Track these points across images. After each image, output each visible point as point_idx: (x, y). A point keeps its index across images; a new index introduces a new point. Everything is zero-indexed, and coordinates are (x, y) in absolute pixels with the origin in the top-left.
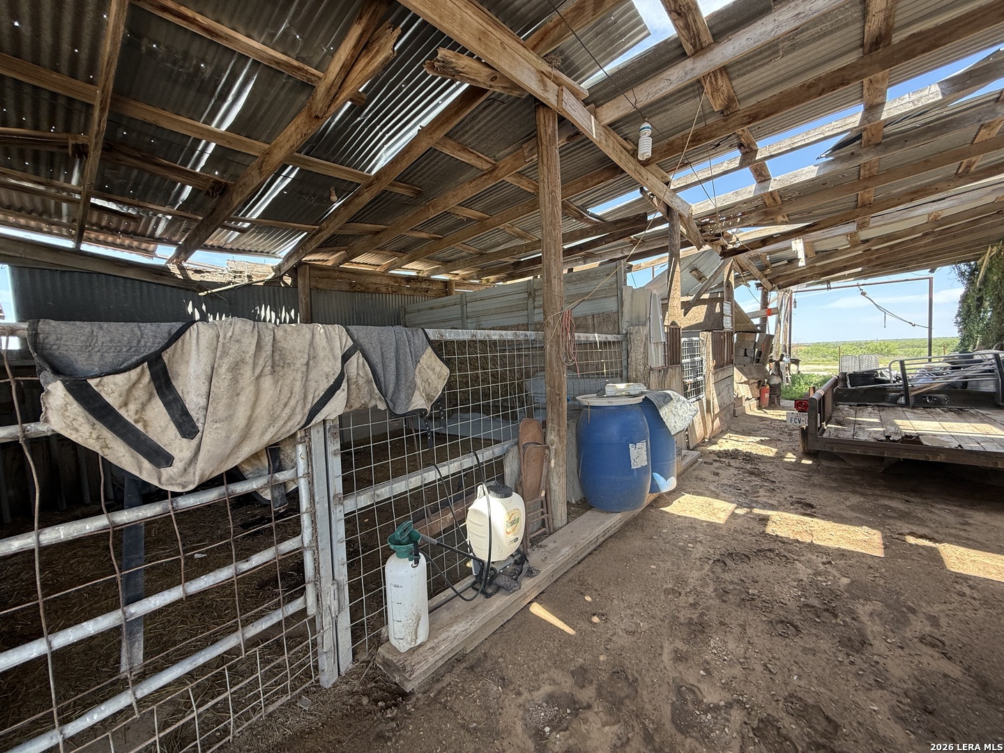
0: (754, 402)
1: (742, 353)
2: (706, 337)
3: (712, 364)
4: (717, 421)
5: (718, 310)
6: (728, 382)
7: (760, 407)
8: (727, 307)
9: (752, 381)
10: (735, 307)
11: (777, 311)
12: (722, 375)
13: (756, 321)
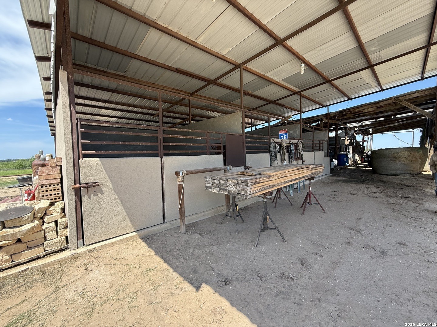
0: (360, 161)
1: (357, 150)
2: (351, 147)
3: (352, 152)
4: (352, 162)
5: (352, 141)
6: (354, 155)
7: (361, 162)
8: (355, 141)
9: (359, 157)
10: (356, 141)
11: (366, 141)
12: (353, 154)
13: (361, 143)
